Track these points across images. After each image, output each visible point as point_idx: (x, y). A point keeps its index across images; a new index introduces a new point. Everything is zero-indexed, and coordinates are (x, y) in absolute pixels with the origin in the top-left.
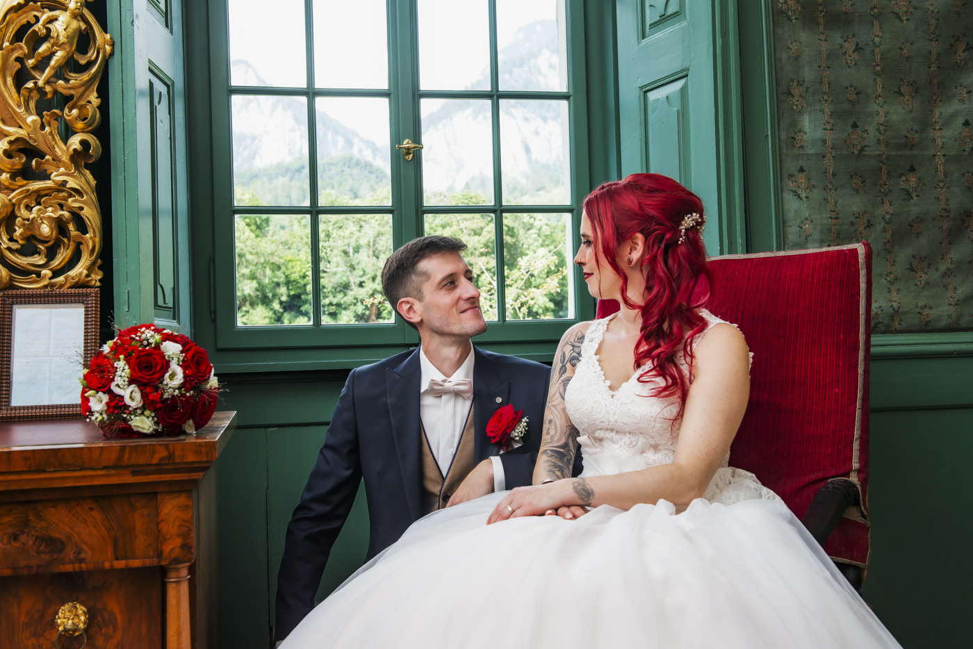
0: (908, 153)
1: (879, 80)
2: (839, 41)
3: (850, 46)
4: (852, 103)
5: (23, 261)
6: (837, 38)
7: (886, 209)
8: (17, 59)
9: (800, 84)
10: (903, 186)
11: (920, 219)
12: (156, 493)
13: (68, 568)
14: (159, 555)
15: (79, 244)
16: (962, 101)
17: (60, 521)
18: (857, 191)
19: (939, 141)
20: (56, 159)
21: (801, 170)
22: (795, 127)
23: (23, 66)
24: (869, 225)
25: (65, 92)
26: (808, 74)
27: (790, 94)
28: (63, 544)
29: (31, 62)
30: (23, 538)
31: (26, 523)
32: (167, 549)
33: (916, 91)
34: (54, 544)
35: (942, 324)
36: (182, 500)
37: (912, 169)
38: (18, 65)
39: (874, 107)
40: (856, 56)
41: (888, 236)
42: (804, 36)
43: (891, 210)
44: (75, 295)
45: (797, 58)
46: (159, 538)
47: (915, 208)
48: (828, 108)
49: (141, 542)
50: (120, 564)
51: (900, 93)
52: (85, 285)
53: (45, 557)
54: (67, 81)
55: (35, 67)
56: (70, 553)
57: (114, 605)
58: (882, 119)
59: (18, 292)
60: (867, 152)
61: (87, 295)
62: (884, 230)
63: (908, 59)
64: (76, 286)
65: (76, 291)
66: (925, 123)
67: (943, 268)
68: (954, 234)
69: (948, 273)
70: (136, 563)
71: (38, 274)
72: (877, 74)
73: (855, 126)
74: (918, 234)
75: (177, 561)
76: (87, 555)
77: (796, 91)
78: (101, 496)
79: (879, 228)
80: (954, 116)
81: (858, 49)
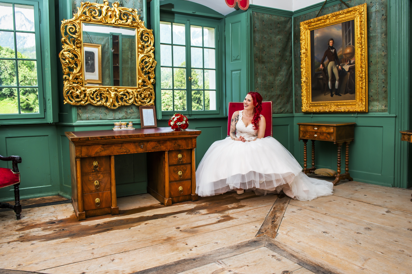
0: (272, 85)
1: (269, 73)
2: (263, 66)
3: (265, 67)
4: (265, 76)
5: (143, 101)
6: (263, 65)
7: (269, 94)
8: (143, 66)
9: (258, 73)
10: (271, 90)
11: (273, 96)
12: (192, 138)
13: (181, 149)
14: (192, 147)
15: (151, 98)
16: (279, 77)
17: (180, 142)
18: (265, 91)
19: (276, 83)
20: (148, 83)
21: (258, 87)
22: (257, 80)
23: (143, 67)
24: (267, 96)
25: (150, 71)
26: (259, 71)
27: (256, 74)
28: (180, 146)
29: (145, 66)
30: (176, 145)
31: (176, 142)
32: (193, 146)
33: (273, 75)
34: (179, 145)
35: (276, 112)
36: (195, 139)
37: (273, 87)
38: (142, 67)
39: (268, 77)
40: (265, 68)
41: (269, 98)
42: (259, 65)
43: (270, 94)
44: (151, 107)
45: (257, 68)
46: (192, 144)
47: (273, 94)
48: (262, 77)
49: (190, 145)
50: (187, 148)
51: (271, 75)
52: (152, 105)
53: (178, 147)
54: (150, 70)
55: (145, 67)
56: (181, 147)
57: (185, 154)
58: (269, 79)
59: (142, 106)
60: (267, 84)
61: (153, 107)
62: (269, 97)
63: (273, 69)
64: (151, 105)
65: (151, 106)
66: (274, 80)
67: (276, 104)
68: (278, 98)
69: (277, 104)
70: (189, 148)
71: (145, 103)
72: (268, 72)
73: (265, 80)
74: (273, 98)
75: (194, 148)
76: (183, 147)
77: (257, 74)
78: (185, 139)
79: (268, 97)
80: (278, 79)
81: (266, 67)
